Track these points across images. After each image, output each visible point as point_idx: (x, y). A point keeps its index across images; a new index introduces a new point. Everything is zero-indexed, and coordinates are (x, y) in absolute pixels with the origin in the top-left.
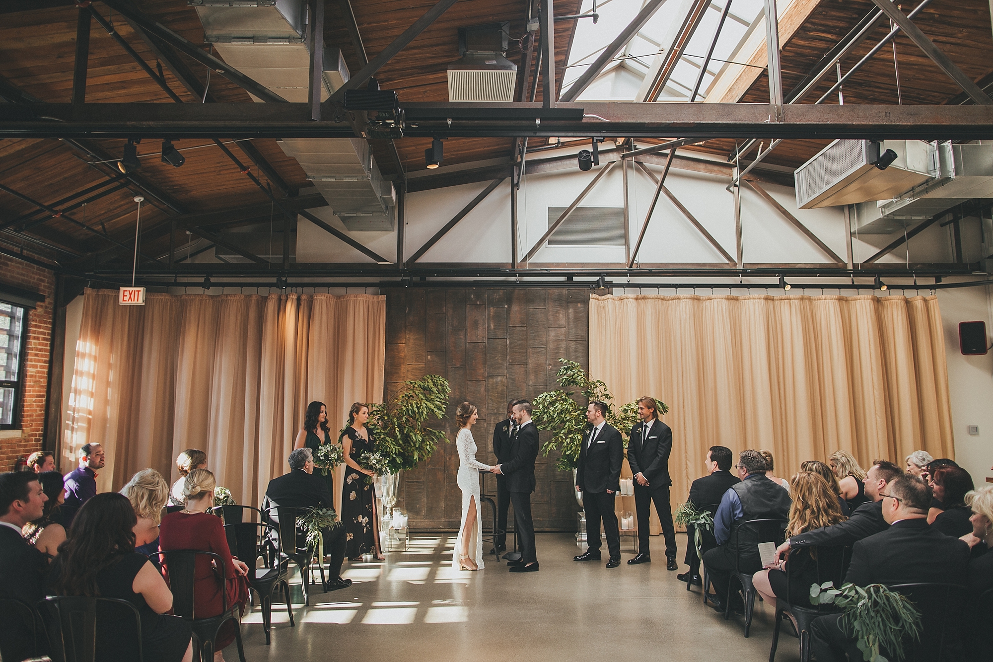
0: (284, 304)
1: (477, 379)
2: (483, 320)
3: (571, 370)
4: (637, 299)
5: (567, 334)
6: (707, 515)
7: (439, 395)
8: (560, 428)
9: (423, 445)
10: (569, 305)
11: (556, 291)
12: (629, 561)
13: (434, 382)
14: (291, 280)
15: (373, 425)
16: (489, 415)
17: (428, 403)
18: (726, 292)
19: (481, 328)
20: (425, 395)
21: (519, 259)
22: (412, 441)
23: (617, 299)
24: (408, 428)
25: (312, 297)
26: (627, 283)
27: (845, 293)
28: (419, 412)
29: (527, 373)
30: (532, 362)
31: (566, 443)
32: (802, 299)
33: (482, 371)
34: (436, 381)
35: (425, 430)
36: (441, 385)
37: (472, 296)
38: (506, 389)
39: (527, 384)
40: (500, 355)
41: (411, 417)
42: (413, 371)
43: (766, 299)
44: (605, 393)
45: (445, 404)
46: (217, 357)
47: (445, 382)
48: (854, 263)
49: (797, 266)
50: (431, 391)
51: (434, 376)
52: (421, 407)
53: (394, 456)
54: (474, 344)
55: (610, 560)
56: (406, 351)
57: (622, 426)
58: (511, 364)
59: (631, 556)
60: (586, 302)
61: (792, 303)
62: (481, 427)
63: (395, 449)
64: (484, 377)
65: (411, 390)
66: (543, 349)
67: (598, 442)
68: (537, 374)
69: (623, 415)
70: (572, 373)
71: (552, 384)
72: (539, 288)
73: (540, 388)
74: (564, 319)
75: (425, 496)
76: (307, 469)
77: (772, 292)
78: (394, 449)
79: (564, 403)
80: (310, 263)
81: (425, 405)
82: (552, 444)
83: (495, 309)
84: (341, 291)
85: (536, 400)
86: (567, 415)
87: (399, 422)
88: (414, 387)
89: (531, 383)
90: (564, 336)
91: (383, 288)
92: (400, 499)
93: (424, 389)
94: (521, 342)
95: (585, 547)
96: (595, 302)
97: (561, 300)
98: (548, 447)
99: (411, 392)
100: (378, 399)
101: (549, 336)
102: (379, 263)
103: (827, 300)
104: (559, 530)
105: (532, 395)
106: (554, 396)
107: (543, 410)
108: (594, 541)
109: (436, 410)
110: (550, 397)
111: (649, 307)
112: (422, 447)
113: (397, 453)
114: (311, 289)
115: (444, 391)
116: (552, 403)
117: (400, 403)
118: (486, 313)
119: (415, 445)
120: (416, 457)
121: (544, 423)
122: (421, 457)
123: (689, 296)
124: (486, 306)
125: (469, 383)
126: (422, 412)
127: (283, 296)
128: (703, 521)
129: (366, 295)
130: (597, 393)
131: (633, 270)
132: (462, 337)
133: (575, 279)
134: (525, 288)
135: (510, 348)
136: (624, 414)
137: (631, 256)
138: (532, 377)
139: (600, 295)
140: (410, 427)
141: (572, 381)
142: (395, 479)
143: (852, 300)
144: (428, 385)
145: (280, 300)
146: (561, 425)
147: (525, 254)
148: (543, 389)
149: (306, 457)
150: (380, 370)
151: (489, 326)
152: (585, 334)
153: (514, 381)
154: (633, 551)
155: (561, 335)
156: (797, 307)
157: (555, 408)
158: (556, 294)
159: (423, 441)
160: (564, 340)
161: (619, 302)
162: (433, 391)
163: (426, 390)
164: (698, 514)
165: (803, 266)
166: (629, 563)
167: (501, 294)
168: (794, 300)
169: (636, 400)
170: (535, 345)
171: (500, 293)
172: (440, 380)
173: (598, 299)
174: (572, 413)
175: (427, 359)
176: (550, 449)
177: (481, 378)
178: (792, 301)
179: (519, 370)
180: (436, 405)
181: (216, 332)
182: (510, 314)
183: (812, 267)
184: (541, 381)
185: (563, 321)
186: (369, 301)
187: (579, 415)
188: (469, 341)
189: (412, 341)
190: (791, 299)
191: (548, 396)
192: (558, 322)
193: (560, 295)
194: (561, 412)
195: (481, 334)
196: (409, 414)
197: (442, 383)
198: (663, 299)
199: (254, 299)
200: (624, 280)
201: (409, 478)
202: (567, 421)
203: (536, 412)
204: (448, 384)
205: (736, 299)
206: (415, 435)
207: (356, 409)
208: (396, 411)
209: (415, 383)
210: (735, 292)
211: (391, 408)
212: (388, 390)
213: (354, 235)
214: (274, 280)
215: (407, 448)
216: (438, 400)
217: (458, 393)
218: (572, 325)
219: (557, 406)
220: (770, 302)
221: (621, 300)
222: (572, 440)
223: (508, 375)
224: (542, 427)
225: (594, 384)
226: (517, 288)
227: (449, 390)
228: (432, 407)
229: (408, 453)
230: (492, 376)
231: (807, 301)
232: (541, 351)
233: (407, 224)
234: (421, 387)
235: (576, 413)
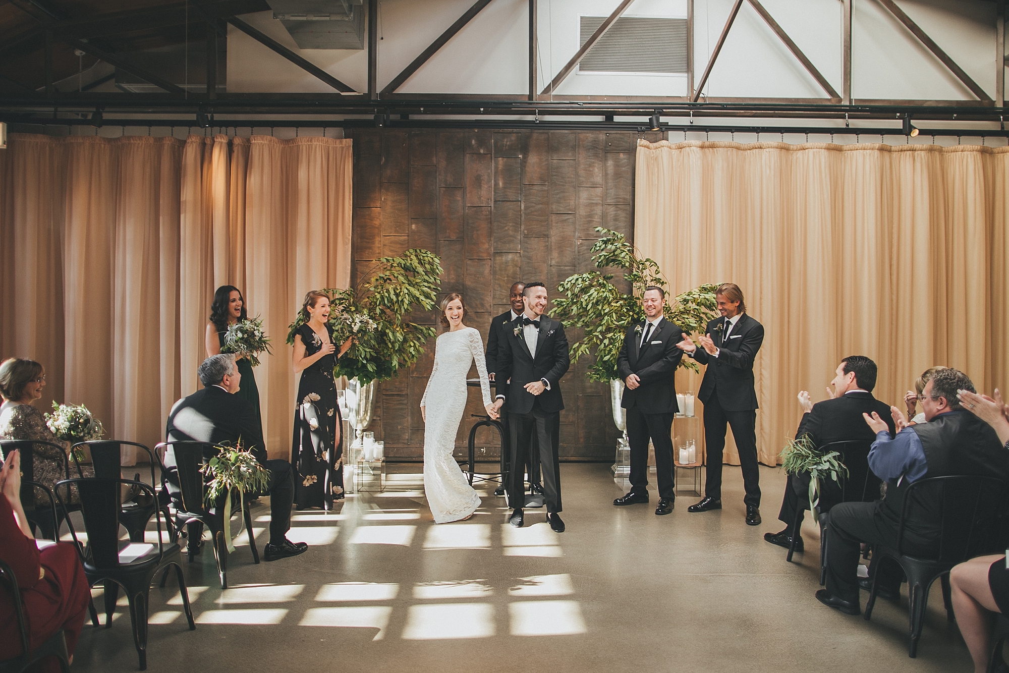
0: (210, 151)
1: (478, 256)
2: (489, 176)
3: (612, 244)
4: (702, 147)
5: (604, 196)
6: (834, 457)
7: (426, 278)
8: (594, 324)
9: (405, 346)
10: (609, 155)
11: (589, 136)
12: (690, 508)
13: (420, 260)
14: (218, 117)
15: (334, 319)
16: (495, 306)
17: (411, 289)
18: (825, 140)
19: (485, 186)
20: (406, 277)
21: (539, 90)
22: (390, 342)
23: (674, 147)
24: (383, 323)
25: (248, 141)
26: (689, 124)
27: (990, 142)
28: (398, 300)
29: (548, 249)
30: (555, 234)
31: (603, 345)
32: (931, 150)
33: (486, 246)
34: (422, 258)
35: (408, 325)
36: (429, 263)
37: (473, 142)
38: (519, 271)
39: (547, 264)
40: (511, 224)
41: (389, 308)
42: (391, 245)
43: (882, 149)
44: (658, 276)
45: (435, 290)
46: (119, 225)
47: (435, 259)
48: (1005, 100)
49: (925, 105)
50: (415, 272)
51: (420, 250)
52: (401, 294)
53: (365, 362)
54: (475, 209)
55: (661, 504)
56: (381, 217)
57: (680, 322)
58: (526, 236)
59: (692, 501)
60: (632, 151)
61: (916, 155)
62: (485, 323)
63: (366, 351)
64: (489, 254)
65: (388, 270)
66: (570, 216)
67: (653, 343)
68: (562, 251)
69: (681, 307)
70: (613, 248)
71: (583, 264)
72: (566, 131)
73: (565, 270)
74: (600, 175)
75: (409, 415)
76: (227, 386)
77: (889, 141)
78: (363, 352)
79: (602, 290)
80: (246, 94)
81: (406, 291)
82: (584, 346)
83: (505, 159)
84: (290, 133)
85: (563, 285)
86: (606, 306)
87: (371, 314)
88: (392, 266)
89: (553, 262)
90: (599, 199)
91: (349, 128)
92: (375, 418)
93: (406, 268)
94: (541, 206)
95: (626, 485)
96: (644, 150)
97: (597, 148)
98: (578, 350)
99: (388, 273)
100: (343, 283)
101: (579, 198)
102: (343, 94)
103: (965, 153)
104: (589, 459)
105: (555, 279)
106: (587, 280)
107: (572, 299)
108: (638, 477)
109: (422, 298)
110: (583, 280)
111: (719, 159)
112: (404, 349)
113: (368, 356)
114: (245, 131)
115: (433, 271)
116: (584, 290)
117: (372, 289)
118: (493, 166)
119: (393, 347)
120: (395, 363)
121: (572, 318)
122: (402, 362)
123: (775, 144)
124: (493, 155)
125: (469, 262)
126: (402, 301)
127: (209, 140)
128: (826, 466)
129: (325, 139)
130: (646, 276)
131: (697, 107)
132: (459, 198)
133: (617, 119)
134: (546, 131)
135: (525, 214)
136: (683, 306)
137: (697, 86)
138: (555, 254)
139: (651, 141)
140: (387, 321)
141: (613, 259)
142: (368, 392)
143: (998, 153)
144: (411, 264)
145: (203, 145)
146: (597, 320)
147: (548, 81)
148: (569, 272)
149: (224, 369)
150: (345, 243)
151: (496, 184)
152: (629, 197)
153: (530, 260)
154: (694, 493)
155: (595, 197)
156: (924, 162)
157: (590, 296)
158: (590, 139)
159: (405, 340)
160: (599, 204)
161: (678, 151)
162: (418, 273)
163: (409, 270)
164: (820, 456)
165: (934, 105)
166: (690, 510)
167: (513, 138)
168: (919, 152)
169: (700, 287)
170: (560, 211)
171: (510, 140)
172: (427, 256)
173: (648, 147)
174: (612, 304)
175: (411, 229)
176: (580, 353)
177: (484, 256)
178: (916, 152)
179: (536, 245)
180: (423, 292)
181: (116, 192)
182: (525, 167)
183: (946, 105)
184: (567, 260)
185: (598, 178)
186: (329, 147)
187: (621, 306)
188: (469, 205)
189: (389, 203)
190: (915, 150)
191: (580, 280)
192: (592, 180)
193: (595, 141)
194: (597, 303)
195: (485, 195)
196: (384, 304)
197: (431, 261)
198: (738, 148)
199: (167, 143)
200: (684, 121)
201: (387, 390)
202: (605, 314)
203: (562, 302)
204: (438, 262)
205: (839, 149)
206: (393, 333)
207: (311, 300)
208: (367, 300)
209: (393, 260)
210: (838, 140)
211: (360, 295)
212: (357, 271)
213: (308, 54)
214: (193, 117)
215: (383, 350)
216: (426, 284)
217: (453, 276)
218: (611, 183)
219: (592, 294)
220: (886, 154)
221: (680, 148)
222: (612, 341)
223: (522, 252)
224: (569, 323)
225: (643, 264)
226: (536, 131)
227: (440, 270)
228: (417, 294)
229: (384, 357)
230: (500, 253)
231: (937, 153)
232: (569, 219)
233: (382, 39)
234: (401, 267)
235: (618, 304)
